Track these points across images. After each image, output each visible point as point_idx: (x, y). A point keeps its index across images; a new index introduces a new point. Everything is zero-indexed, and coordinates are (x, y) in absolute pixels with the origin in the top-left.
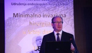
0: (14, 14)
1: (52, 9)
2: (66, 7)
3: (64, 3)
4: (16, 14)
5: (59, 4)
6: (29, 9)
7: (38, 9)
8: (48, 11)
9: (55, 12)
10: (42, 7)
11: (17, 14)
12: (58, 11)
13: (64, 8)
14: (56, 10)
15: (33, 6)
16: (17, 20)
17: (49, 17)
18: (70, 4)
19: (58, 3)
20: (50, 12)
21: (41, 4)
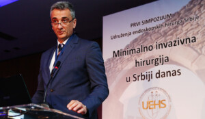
0: (114, 52)
1: (171, 32)
2: (195, 23)
3: (192, 16)
4: (116, 52)
5: (183, 20)
6: (136, 40)
7: (149, 37)
8: (163, 36)
9: (176, 35)
10: (155, 33)
11: (118, 51)
12: (180, 33)
13: (192, 25)
14: (178, 32)
15: (141, 33)
16: (119, 61)
17: (166, 47)
18: (202, 16)
19: (182, 18)
20: (168, 38)
21: (152, 29)
